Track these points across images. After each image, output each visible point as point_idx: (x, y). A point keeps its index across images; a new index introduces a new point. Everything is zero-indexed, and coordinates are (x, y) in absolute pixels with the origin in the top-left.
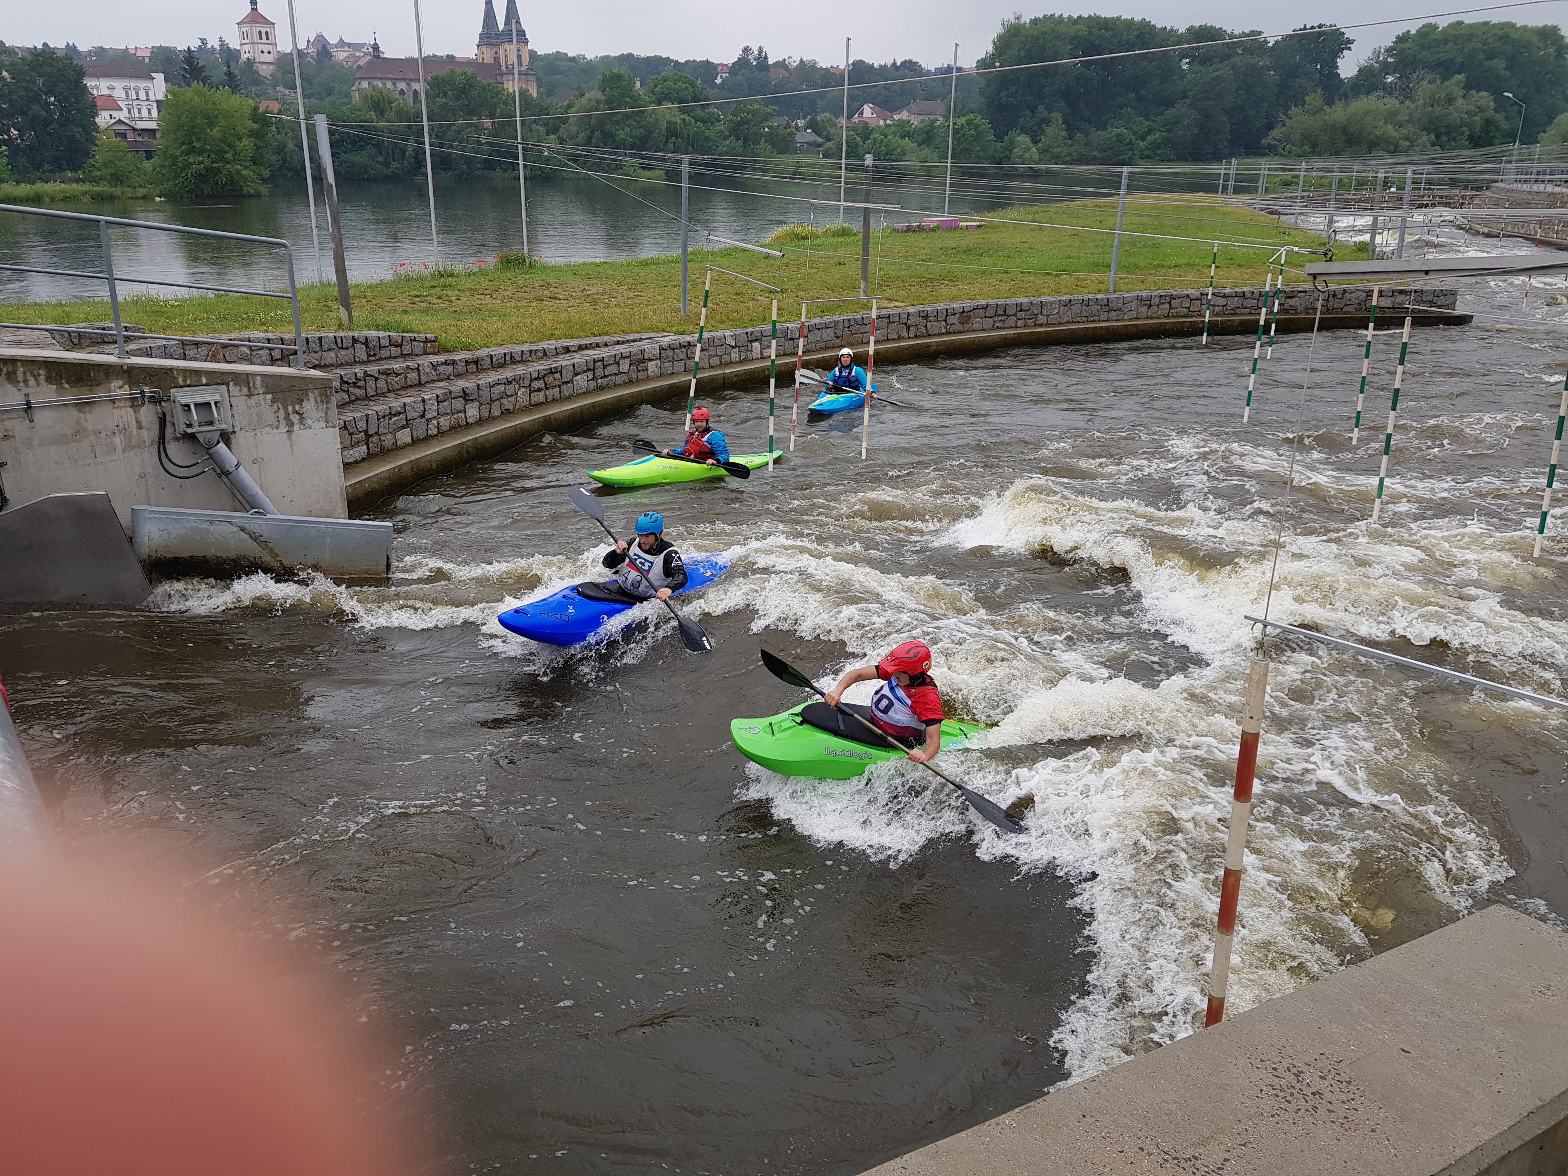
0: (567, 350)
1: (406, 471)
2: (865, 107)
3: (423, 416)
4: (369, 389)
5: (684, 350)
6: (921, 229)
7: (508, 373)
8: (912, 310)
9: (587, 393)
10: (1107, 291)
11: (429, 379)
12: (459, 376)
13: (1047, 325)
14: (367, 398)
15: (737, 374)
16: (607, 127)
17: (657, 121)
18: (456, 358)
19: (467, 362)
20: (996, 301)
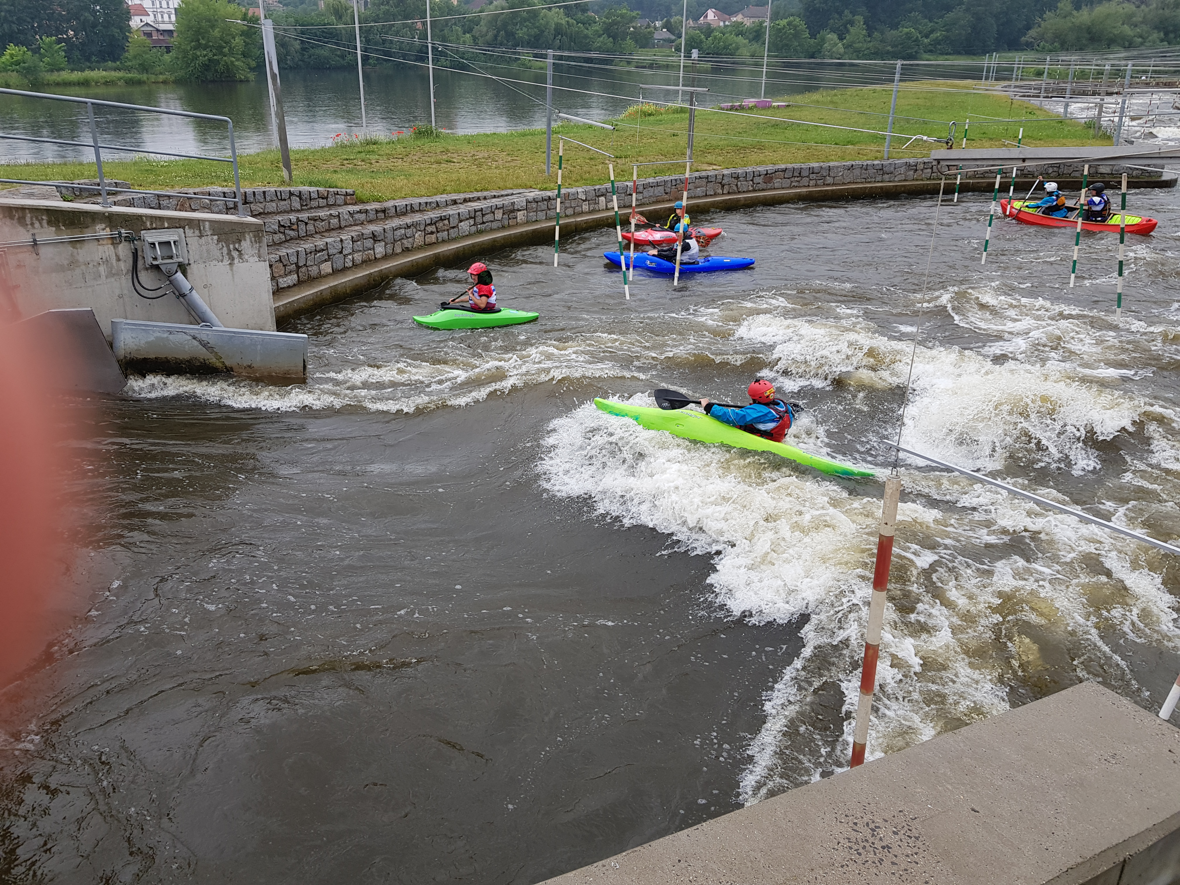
0: (455, 202)
1: (327, 295)
2: (709, 11)
3: (341, 252)
4: (300, 231)
5: (545, 203)
6: (741, 108)
7: (408, 220)
8: (726, 172)
9: (470, 235)
10: (882, 158)
11: (347, 224)
12: (370, 222)
13: (834, 184)
14: (299, 238)
15: (586, 222)
16: (510, 27)
17: (548, 23)
18: (368, 207)
19: (377, 211)
20: (793, 165)
